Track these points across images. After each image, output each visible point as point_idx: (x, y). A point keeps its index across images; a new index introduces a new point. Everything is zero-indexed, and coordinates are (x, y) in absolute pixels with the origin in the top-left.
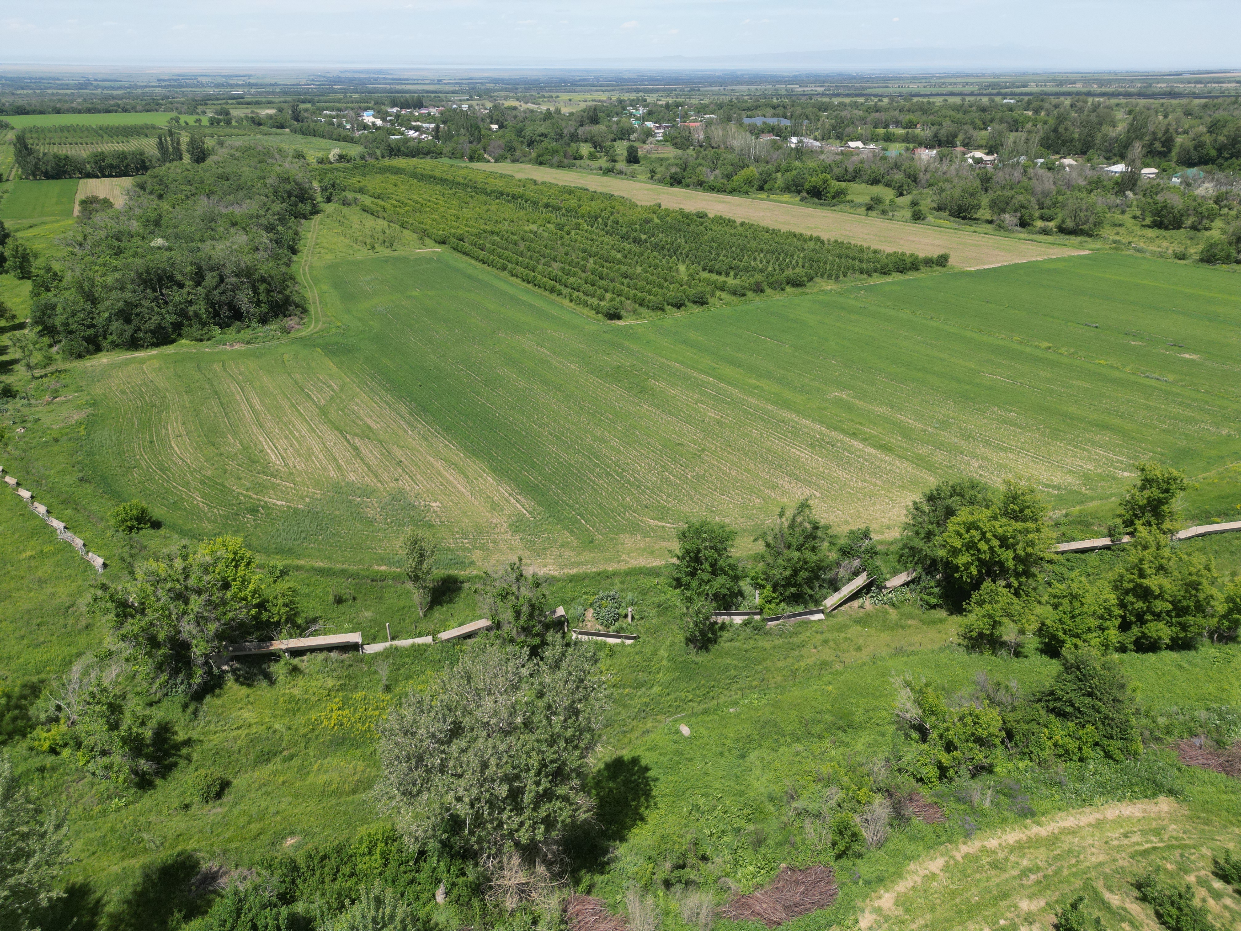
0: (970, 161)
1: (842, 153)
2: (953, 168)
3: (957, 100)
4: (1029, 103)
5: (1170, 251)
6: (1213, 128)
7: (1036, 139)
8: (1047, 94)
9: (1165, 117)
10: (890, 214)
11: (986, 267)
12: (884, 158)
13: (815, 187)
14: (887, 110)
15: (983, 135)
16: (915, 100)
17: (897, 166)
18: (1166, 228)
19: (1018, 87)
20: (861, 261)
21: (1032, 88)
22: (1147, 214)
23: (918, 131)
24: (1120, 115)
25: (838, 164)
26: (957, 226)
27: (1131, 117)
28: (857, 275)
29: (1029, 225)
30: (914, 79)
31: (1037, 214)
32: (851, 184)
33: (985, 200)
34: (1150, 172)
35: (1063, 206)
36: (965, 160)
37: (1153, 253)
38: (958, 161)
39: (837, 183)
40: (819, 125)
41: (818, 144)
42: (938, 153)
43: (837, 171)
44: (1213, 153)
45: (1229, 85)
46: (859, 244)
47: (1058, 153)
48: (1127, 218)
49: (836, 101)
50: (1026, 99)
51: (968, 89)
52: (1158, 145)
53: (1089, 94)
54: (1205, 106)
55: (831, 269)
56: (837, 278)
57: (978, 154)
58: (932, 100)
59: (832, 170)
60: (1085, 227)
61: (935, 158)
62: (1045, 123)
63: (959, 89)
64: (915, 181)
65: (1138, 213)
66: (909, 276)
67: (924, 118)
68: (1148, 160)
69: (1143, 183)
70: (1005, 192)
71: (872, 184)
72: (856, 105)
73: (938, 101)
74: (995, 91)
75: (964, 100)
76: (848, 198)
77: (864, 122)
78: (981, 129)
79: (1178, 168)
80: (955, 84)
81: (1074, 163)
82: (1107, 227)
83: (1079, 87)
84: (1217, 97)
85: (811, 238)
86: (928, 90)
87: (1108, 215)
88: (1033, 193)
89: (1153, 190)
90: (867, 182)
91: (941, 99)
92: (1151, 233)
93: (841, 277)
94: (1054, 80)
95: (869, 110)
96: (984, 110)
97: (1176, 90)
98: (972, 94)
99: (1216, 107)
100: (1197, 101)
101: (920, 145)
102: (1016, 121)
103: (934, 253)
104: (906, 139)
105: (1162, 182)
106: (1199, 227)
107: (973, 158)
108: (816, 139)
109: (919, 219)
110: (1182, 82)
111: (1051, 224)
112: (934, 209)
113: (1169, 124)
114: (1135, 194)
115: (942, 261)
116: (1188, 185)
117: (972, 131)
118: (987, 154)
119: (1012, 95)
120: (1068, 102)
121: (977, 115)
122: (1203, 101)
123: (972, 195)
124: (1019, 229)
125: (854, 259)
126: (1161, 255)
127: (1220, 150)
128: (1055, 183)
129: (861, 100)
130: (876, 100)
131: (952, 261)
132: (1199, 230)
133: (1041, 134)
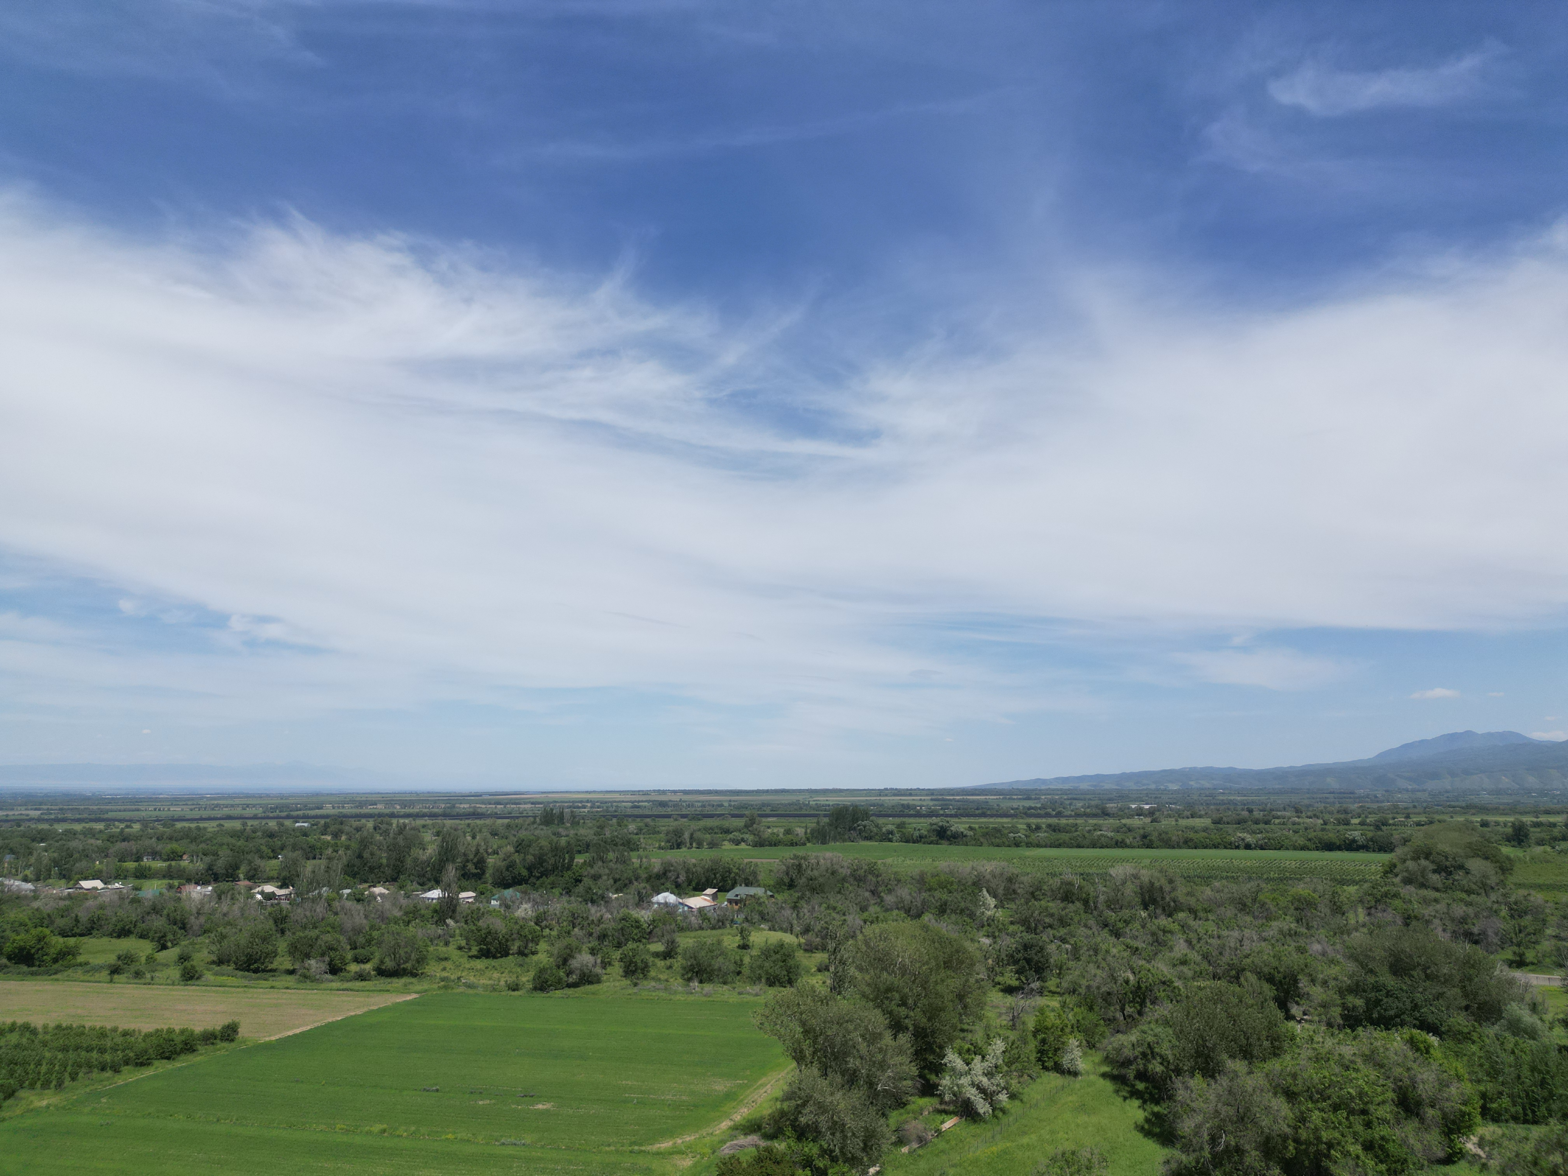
0: (259, 897)
1: (70, 897)
2: (236, 908)
3: (237, 825)
4: (326, 826)
5: (502, 983)
6: (520, 847)
7: (338, 865)
8: (346, 816)
9: (474, 837)
10: (148, 976)
11: (290, 1033)
12: (136, 901)
13: (21, 949)
14: (137, 838)
15: (273, 865)
16: (179, 825)
17: (155, 909)
18: (495, 957)
19: (310, 809)
20: (102, 1051)
21: (328, 810)
22: (472, 942)
23: (185, 863)
24: (428, 837)
25: (64, 913)
26: (246, 983)
27: (440, 838)
28: (95, 1074)
29: (341, 970)
30: (175, 800)
31: (349, 956)
32: (85, 939)
33: (282, 945)
34: (467, 896)
35: (379, 944)
36: (252, 897)
37: (485, 987)
38: (242, 899)
39: (61, 940)
40: (32, 860)
41: (29, 886)
42: (214, 890)
43: (60, 922)
44: (525, 873)
45: (526, 806)
46: (98, 1025)
47: (366, 882)
48: (451, 950)
49: (60, 828)
50: (322, 822)
51: (249, 812)
52: (470, 867)
53: (393, 815)
54: (508, 826)
55: (49, 1072)
56: (60, 1085)
57: (269, 888)
58: (202, 825)
59: (52, 922)
60: (408, 966)
61: (211, 896)
62: (347, 848)
63: (238, 811)
64: (183, 927)
65: (463, 943)
66: (182, 1062)
67: (193, 847)
68: (465, 883)
69: (463, 909)
70: (307, 932)
71: (119, 937)
72: (92, 833)
73: (211, 826)
74: (284, 814)
75: (245, 824)
76: (80, 959)
77: (104, 853)
78: (270, 858)
79: (494, 890)
80: (232, 806)
81: (387, 892)
82: (432, 963)
83: (380, 808)
84: (518, 817)
85: (13, 1028)
86: (196, 814)
87: (431, 949)
88: (342, 931)
89: (473, 916)
90: (111, 935)
91: (214, 824)
92: (480, 964)
93: (67, 1082)
94: (352, 801)
95: (111, 839)
96: (271, 835)
97: (479, 810)
98: (255, 817)
99: (519, 827)
100: (500, 821)
101: (189, 881)
102: (312, 847)
103: (217, 1023)
104: (168, 874)
105: (481, 906)
106: (526, 951)
107: (262, 893)
108: (26, 880)
109: (191, 978)
110: (483, 803)
111: (368, 967)
112: (213, 962)
113: (478, 845)
114: (457, 922)
115: (229, 1033)
116: (507, 907)
117: (258, 862)
118: (281, 887)
119: (305, 818)
120: (370, 824)
121: (263, 841)
122: (506, 821)
123: (264, 940)
124: (329, 976)
125: (89, 1049)
126: (494, 989)
127: (530, 869)
128: (366, 917)
129: (100, 826)
130: (122, 826)
131: (243, 1032)
132: (526, 955)
133: (345, 860)
